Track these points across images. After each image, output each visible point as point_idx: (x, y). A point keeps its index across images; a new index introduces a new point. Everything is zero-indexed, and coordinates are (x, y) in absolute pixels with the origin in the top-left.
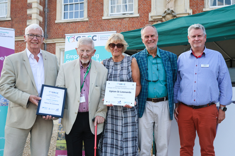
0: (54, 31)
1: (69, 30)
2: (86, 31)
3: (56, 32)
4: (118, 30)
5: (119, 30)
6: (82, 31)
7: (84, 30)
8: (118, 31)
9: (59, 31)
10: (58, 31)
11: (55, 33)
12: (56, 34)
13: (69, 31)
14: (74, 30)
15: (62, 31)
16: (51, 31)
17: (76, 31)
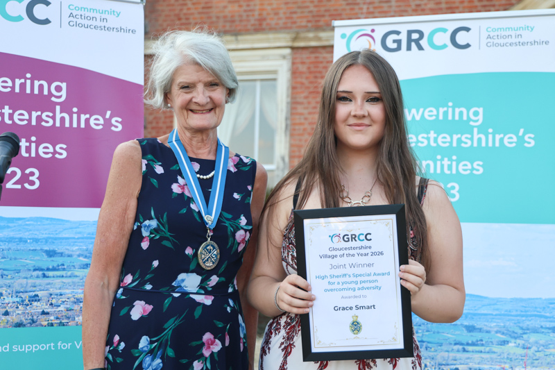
0: (170, 10)
1: (225, 7)
2: (288, 8)
3: (177, 12)
4: (410, 6)
5: (414, 7)
6: (272, 9)
7: (283, 6)
8: (409, 9)
9: (189, 9)
10: (185, 11)
11: (176, 15)
12: (180, 19)
13: (227, 10)
14: (245, 8)
15: (200, 10)
16: (160, 8)
17: (250, 11)
